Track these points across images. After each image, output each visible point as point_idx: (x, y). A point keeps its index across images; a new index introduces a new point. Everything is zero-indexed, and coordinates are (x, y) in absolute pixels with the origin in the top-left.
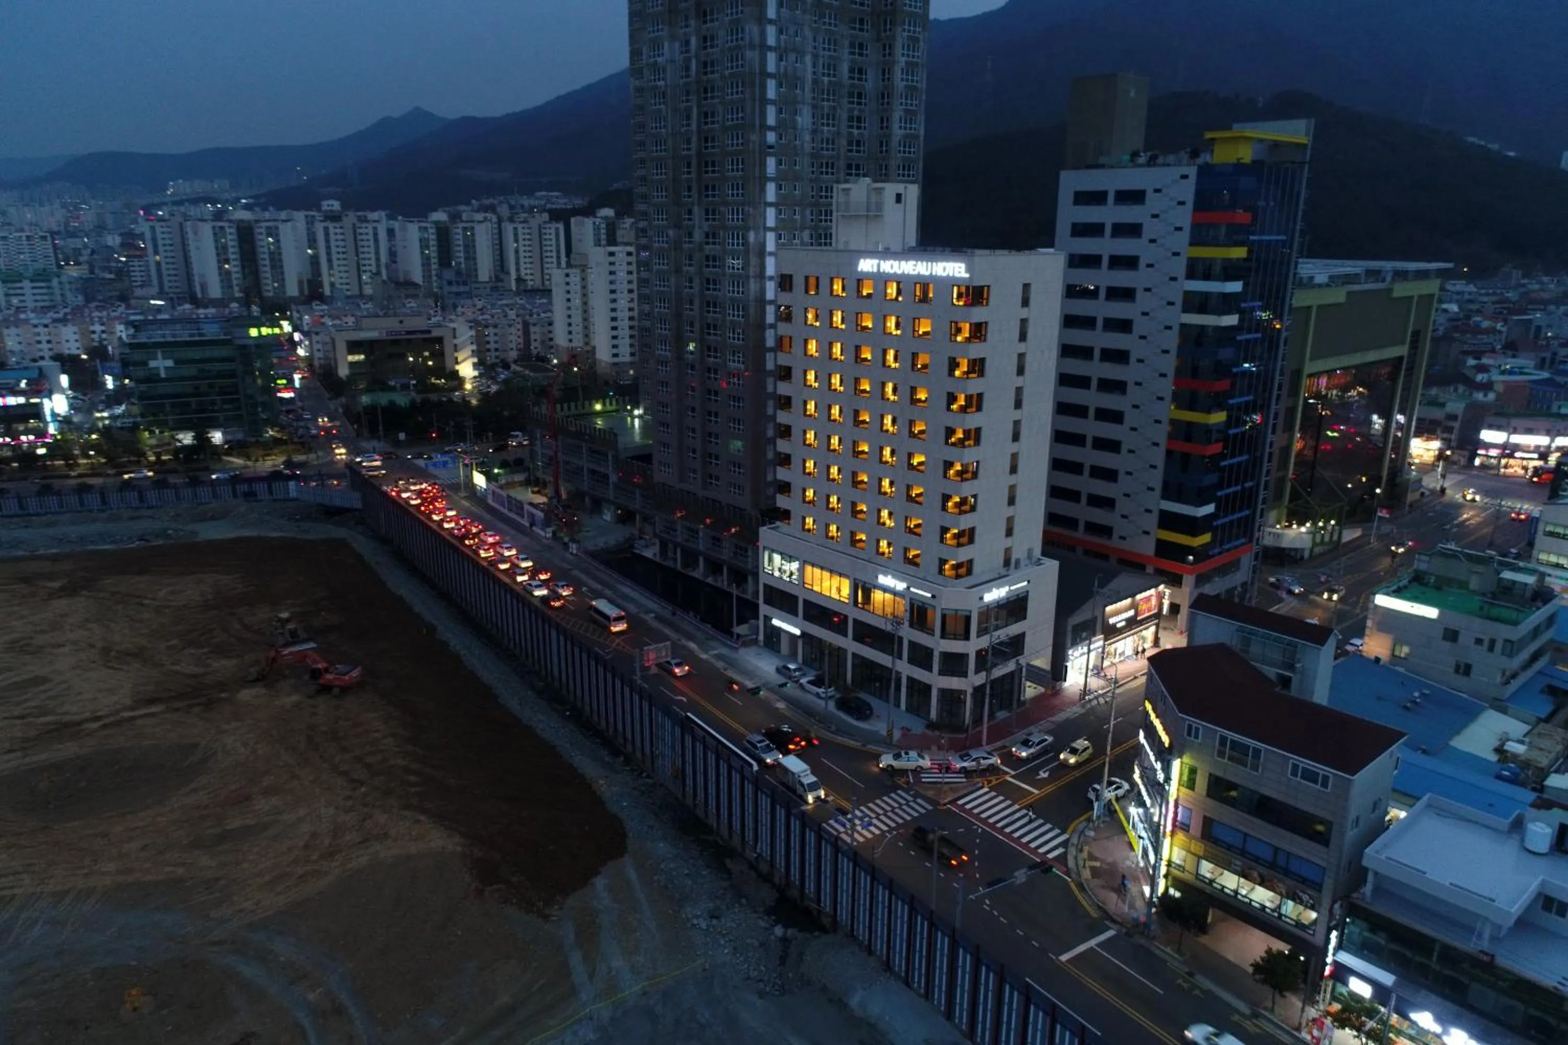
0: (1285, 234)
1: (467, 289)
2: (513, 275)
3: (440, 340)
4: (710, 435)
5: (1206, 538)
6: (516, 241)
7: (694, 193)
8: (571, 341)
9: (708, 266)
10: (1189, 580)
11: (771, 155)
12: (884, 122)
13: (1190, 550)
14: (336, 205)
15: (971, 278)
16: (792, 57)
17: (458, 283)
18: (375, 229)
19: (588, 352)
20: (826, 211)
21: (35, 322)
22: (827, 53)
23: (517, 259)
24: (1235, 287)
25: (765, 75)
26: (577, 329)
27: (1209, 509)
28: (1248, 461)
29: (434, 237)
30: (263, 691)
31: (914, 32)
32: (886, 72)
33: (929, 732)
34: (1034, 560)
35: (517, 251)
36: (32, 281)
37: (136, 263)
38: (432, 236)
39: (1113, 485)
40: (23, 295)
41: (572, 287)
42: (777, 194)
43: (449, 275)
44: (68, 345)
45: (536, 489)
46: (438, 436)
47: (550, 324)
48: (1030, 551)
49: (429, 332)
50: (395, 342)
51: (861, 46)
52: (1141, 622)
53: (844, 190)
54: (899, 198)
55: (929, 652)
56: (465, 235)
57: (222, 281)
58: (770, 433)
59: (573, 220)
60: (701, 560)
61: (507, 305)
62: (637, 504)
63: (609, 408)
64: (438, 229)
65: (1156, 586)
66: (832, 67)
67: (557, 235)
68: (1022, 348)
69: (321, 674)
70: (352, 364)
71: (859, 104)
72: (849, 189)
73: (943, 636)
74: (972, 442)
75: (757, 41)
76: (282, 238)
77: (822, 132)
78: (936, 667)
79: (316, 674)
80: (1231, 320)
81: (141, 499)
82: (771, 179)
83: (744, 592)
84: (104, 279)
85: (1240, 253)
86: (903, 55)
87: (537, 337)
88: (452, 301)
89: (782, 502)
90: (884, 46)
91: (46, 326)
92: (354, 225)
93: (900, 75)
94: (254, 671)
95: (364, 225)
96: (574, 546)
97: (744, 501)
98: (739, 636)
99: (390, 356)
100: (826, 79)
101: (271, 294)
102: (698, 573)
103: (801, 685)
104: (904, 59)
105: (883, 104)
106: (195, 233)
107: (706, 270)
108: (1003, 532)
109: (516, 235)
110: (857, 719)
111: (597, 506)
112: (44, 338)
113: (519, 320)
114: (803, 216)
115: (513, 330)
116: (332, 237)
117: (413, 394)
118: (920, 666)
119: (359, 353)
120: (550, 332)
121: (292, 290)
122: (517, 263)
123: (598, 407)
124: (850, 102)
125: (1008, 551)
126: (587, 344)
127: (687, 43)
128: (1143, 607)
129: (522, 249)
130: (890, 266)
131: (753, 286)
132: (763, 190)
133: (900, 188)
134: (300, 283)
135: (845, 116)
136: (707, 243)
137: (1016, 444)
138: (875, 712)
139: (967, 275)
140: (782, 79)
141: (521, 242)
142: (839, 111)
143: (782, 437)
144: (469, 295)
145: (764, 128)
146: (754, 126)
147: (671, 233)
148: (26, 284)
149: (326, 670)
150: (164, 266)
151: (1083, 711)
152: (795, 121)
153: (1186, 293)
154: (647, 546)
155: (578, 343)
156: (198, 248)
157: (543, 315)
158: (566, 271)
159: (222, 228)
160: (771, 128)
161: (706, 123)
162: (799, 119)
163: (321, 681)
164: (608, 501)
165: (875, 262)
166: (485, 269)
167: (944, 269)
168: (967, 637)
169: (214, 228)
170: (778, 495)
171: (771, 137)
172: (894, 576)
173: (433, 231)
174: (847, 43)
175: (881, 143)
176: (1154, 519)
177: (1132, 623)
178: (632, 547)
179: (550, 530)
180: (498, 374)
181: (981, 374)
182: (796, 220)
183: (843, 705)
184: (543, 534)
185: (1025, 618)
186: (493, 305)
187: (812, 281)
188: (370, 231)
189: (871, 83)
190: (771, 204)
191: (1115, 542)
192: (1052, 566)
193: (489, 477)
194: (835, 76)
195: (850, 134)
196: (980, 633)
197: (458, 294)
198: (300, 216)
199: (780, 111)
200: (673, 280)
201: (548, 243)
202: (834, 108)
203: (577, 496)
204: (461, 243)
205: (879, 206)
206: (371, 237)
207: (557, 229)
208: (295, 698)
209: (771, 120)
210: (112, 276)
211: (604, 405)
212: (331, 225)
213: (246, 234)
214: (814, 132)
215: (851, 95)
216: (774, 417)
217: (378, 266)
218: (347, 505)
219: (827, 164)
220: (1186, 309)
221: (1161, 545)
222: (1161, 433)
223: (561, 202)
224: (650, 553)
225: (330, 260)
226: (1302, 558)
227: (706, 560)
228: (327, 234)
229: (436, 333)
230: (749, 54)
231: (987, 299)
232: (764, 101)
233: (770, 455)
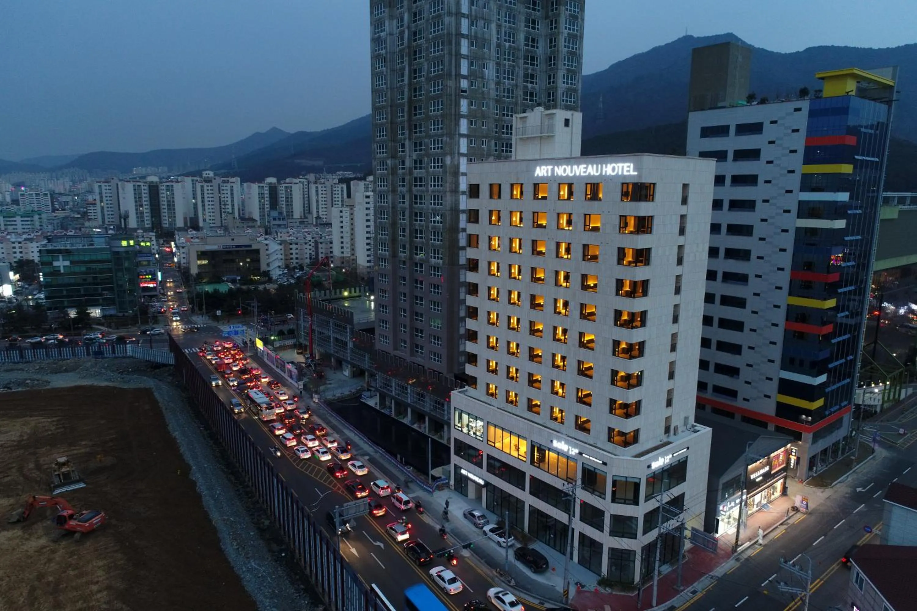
0: (878, 157)
1: (285, 223)
2: (315, 215)
3: (257, 251)
4: (417, 314)
5: (820, 403)
6: (317, 195)
7: (407, 132)
8: (342, 253)
9: (416, 186)
10: (808, 436)
11: (464, 97)
12: (551, 78)
13: (808, 412)
14: (211, 174)
15: (639, 176)
16: (481, 23)
17: (279, 219)
18: (232, 187)
19: (353, 260)
20: (507, 144)
21: (13, 240)
22: (508, 24)
23: (318, 205)
24: (843, 197)
25: (460, 35)
26: (347, 245)
27: (823, 378)
28: (849, 339)
29: (267, 192)
30: (20, 533)
31: (574, 11)
32: (552, 41)
33: (601, 590)
34: (689, 426)
35: (317, 201)
36: (22, 217)
37: (92, 208)
38: (266, 192)
39: (738, 356)
40: (16, 225)
41: (344, 219)
42: (469, 128)
43: (275, 214)
44: (32, 254)
45: (300, 351)
46: (242, 313)
47: (331, 243)
48: (686, 419)
49: (250, 246)
50: (229, 252)
51: (534, 22)
52: (774, 476)
53: (521, 118)
54: (567, 123)
55: (600, 513)
56: (286, 191)
57: (138, 217)
58: (462, 313)
59: (352, 182)
60: (409, 410)
61: (306, 232)
62: (366, 364)
63: (353, 294)
64: (270, 187)
65: (785, 445)
66: (512, 36)
67: (342, 191)
68: (681, 240)
69: (65, 521)
70: (200, 266)
71: (532, 65)
72: (526, 117)
73: (614, 501)
74: (639, 324)
75: (454, 11)
76: (175, 192)
77: (504, 83)
78: (607, 528)
79: (61, 520)
80: (840, 224)
81: (22, 356)
82: (464, 116)
83: (441, 437)
84: (74, 217)
85: (847, 169)
86: (566, 28)
87: (323, 250)
88: (274, 230)
89: (470, 370)
90: (552, 21)
91: (20, 243)
92: (219, 185)
93: (563, 44)
94: (15, 514)
95: (226, 184)
96: (316, 396)
97: (441, 366)
98: (434, 478)
99: (225, 261)
100: (507, 44)
101: (167, 226)
102: (407, 421)
103: (485, 533)
104: (566, 31)
105: (550, 65)
106: (123, 190)
107: (414, 189)
108: (664, 403)
109: (317, 191)
110: (535, 572)
111: (340, 364)
112: (18, 250)
113: (313, 240)
114: (489, 147)
115: (307, 246)
116: (206, 192)
117: (238, 285)
118: (591, 524)
119: (204, 259)
120: (331, 248)
121: (180, 223)
122: (318, 208)
123: (346, 294)
124: (525, 63)
125: (668, 419)
126: (353, 255)
127: (402, 20)
128: (775, 463)
129: (320, 199)
130: (561, 171)
131: (448, 199)
132: (457, 124)
133: (568, 114)
134: (185, 219)
135: (521, 73)
136: (416, 168)
137: (676, 325)
138: (550, 565)
139: (636, 173)
140: (473, 40)
141: (320, 196)
142: (516, 68)
143: (470, 317)
144: (286, 226)
145: (459, 76)
146: (450, 75)
147: (389, 162)
148: (18, 219)
149: (71, 517)
150: (105, 209)
151: (738, 564)
152: (483, 73)
153: (801, 203)
154: (371, 397)
155: (347, 254)
156: (124, 198)
157: (327, 237)
158: (341, 209)
159: (139, 186)
160: (464, 77)
161: (415, 78)
162: (486, 71)
163: (67, 527)
164: (347, 362)
165: (550, 167)
166: (298, 210)
167: (614, 169)
168: (636, 502)
169: (134, 186)
170: (467, 364)
171: (464, 84)
172: (567, 442)
173: (267, 188)
174: (523, 18)
175: (549, 94)
176: (775, 384)
177: (767, 477)
178: (360, 397)
179: (301, 383)
180: (295, 273)
181: (647, 262)
182: (483, 148)
183: (521, 555)
184: (296, 385)
185: (684, 480)
186: (298, 232)
187: (496, 189)
188: (229, 188)
189: (541, 49)
190: (463, 136)
191: (739, 403)
192: (706, 431)
193: (266, 342)
194: (513, 42)
195: (526, 87)
196: (648, 498)
197: (279, 226)
198: (188, 180)
199: (471, 64)
200: (390, 198)
201: (336, 196)
202: (514, 67)
203: (326, 357)
204: (284, 196)
205: (551, 128)
206: (229, 192)
207: (342, 188)
208: (43, 541)
209: (464, 71)
210: (79, 216)
211: (350, 292)
212: (205, 185)
213: (154, 190)
214: (498, 83)
215: (526, 58)
216: (464, 301)
217: (233, 209)
218: (165, 362)
219: (508, 108)
220: (800, 215)
221: (780, 406)
222: (780, 316)
223: (348, 174)
224: (373, 402)
225: (203, 205)
226: (876, 412)
227: (412, 411)
228: (202, 190)
229: (254, 247)
230: (447, 19)
231: (653, 195)
232: (459, 56)
233: (462, 331)
